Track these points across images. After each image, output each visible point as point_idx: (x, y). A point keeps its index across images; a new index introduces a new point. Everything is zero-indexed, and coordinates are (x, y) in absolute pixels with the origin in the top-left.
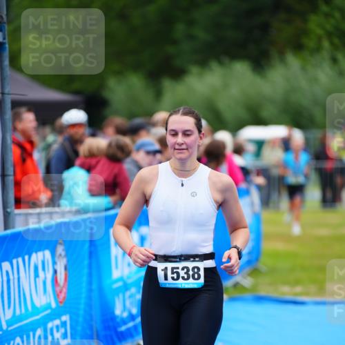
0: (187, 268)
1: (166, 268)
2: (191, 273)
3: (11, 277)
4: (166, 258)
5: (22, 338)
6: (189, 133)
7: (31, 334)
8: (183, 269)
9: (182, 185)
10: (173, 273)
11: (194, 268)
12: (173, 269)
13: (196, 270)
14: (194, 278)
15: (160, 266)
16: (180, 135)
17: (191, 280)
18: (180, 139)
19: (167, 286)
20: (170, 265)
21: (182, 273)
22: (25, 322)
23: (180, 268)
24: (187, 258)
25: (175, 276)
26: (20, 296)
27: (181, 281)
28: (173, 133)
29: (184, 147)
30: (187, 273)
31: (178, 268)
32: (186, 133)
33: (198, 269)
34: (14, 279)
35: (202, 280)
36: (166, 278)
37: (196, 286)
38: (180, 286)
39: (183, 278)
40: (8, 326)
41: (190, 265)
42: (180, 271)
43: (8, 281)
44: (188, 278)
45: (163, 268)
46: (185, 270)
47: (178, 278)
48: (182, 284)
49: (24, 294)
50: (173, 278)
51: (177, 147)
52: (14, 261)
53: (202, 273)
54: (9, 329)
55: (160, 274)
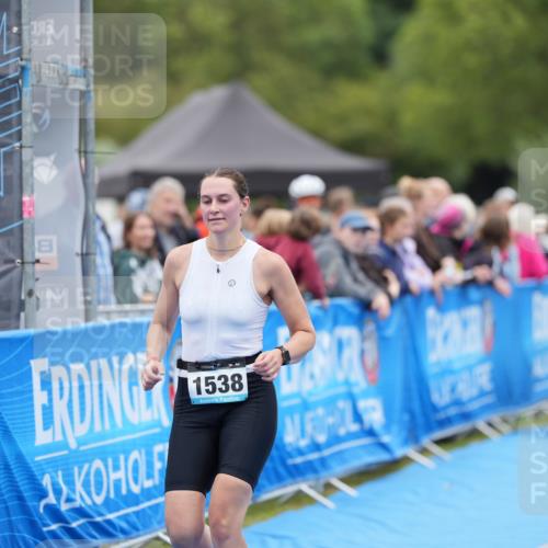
0: (225, 377)
1: (199, 379)
2: (230, 382)
3: (87, 383)
4: (199, 366)
5: (105, 461)
6: (224, 198)
7: (122, 457)
8: (219, 378)
9: (218, 271)
10: (207, 385)
11: (233, 377)
12: (207, 379)
13: (236, 379)
14: (234, 389)
15: (191, 377)
16: (214, 202)
17: (231, 392)
18: (215, 206)
19: (202, 402)
20: (203, 375)
21: (219, 384)
22: (110, 441)
23: (216, 377)
24: (224, 363)
25: (210, 388)
26: (102, 409)
27: (218, 393)
28: (206, 199)
29: (220, 216)
30: (225, 383)
31: (213, 378)
32: (222, 199)
33: (240, 377)
34: (91, 385)
35: (245, 391)
36: (199, 392)
37: (237, 399)
38: (217, 401)
39: (221, 390)
40: (79, 445)
41: (229, 372)
42: (215, 381)
43: (81, 388)
44: (227, 390)
45: (195, 378)
46: (223, 380)
47: (214, 391)
48: (219, 398)
49: (110, 406)
50: (207, 391)
51: (211, 217)
52: (94, 364)
53: (244, 381)
54: (82, 448)
55: (192, 387)
